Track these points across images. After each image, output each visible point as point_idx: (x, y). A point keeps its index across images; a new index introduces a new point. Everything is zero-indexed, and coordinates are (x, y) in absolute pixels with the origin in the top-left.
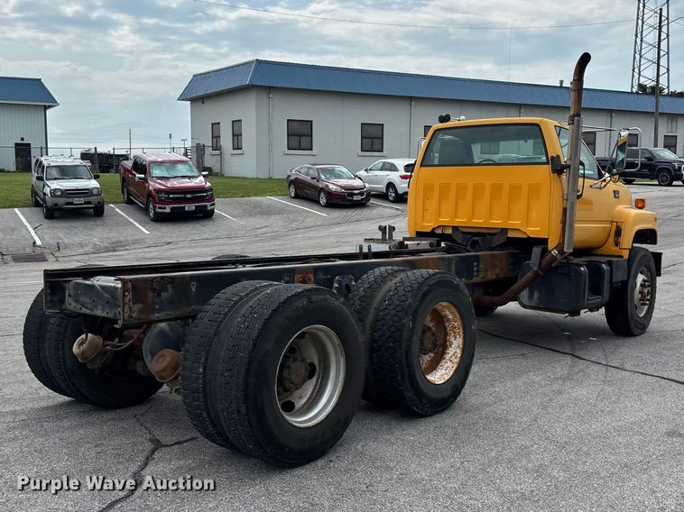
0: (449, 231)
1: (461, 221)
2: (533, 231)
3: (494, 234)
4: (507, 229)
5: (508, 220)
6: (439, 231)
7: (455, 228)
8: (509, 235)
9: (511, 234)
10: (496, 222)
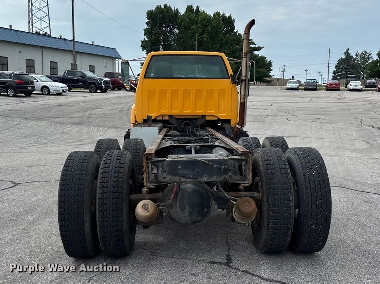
0: (167, 118)
1: (176, 112)
2: (222, 116)
3: (198, 119)
4: (205, 116)
5: (207, 110)
6: (160, 119)
7: (171, 116)
8: (206, 119)
9: (207, 119)
10: (199, 112)
